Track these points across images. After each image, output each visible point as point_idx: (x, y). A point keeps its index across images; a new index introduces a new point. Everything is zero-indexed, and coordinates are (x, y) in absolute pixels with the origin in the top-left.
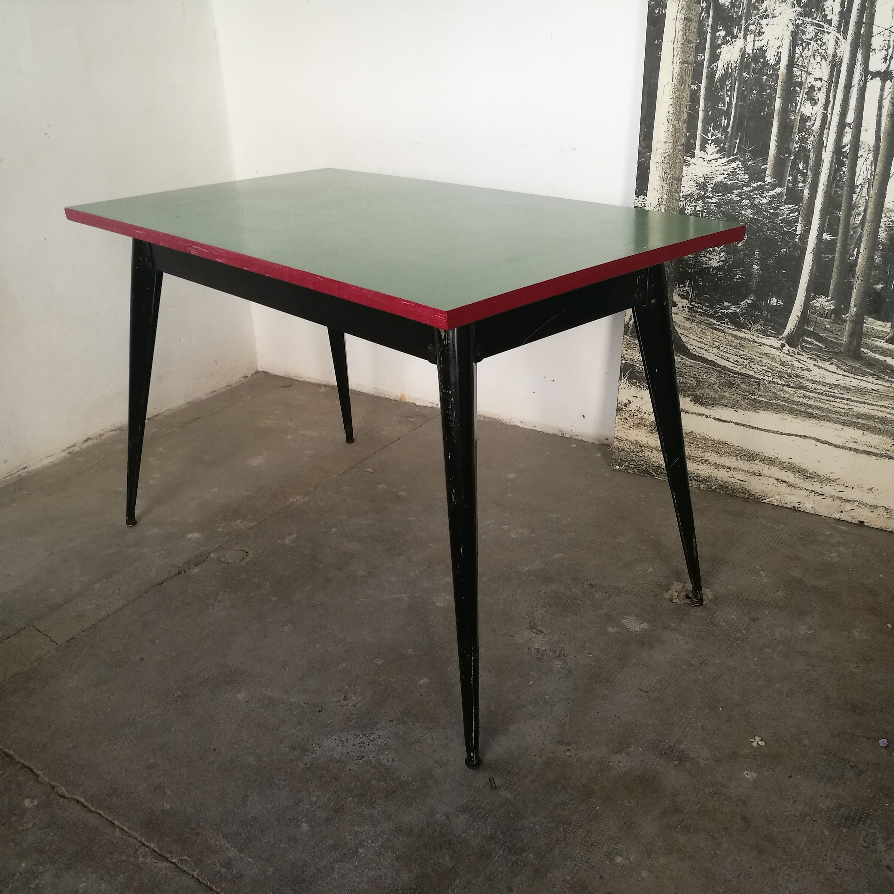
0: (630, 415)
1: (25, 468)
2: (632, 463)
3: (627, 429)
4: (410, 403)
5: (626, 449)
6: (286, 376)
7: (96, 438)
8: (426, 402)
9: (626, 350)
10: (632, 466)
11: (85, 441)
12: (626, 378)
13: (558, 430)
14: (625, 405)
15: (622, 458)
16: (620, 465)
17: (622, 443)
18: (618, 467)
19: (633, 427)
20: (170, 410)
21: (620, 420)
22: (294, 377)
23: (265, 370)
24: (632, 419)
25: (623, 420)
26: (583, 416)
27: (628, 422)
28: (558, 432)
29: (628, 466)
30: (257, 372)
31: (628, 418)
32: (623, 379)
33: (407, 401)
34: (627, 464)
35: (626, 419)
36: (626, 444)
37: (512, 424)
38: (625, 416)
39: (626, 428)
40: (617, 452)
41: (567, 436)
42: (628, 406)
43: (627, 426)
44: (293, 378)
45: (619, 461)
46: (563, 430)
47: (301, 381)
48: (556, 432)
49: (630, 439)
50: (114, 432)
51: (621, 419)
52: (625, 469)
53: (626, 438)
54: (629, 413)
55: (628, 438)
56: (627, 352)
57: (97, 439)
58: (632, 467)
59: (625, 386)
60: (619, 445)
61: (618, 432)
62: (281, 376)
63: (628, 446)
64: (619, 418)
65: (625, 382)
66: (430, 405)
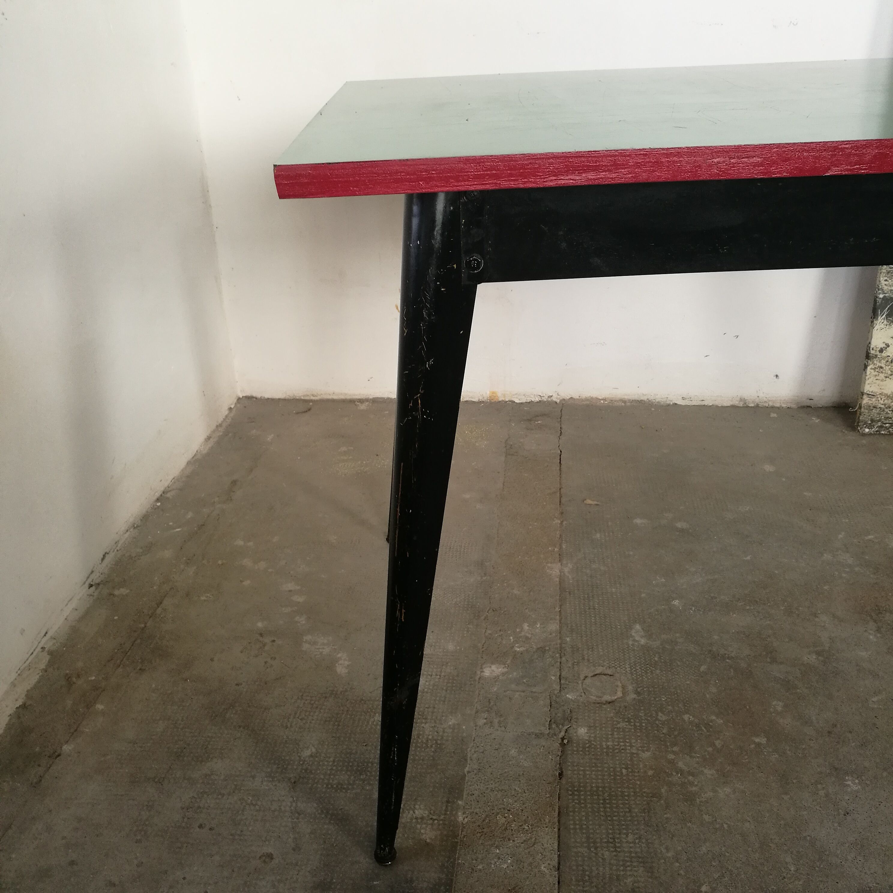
0: (887, 361)
1: (46, 633)
2: (887, 422)
3: (882, 381)
4: (506, 402)
5: (880, 406)
6: (287, 397)
7: (112, 550)
8: (532, 396)
9: (886, 280)
10: (887, 425)
11: (103, 559)
12: (884, 316)
13: (738, 399)
14: (881, 351)
15: (873, 418)
16: (870, 426)
17: (874, 400)
18: (867, 430)
19: (890, 377)
20: (174, 478)
21: (872, 371)
22: (304, 396)
23: (248, 394)
24: (890, 367)
25: (877, 370)
26: (777, 376)
27: (884, 371)
28: (737, 403)
29: (881, 427)
30: (239, 399)
31: (883, 366)
32: (879, 317)
33: (500, 399)
34: (879, 424)
35: (881, 367)
36: (879, 399)
37: (668, 402)
38: (880, 365)
39: (881, 379)
40: (867, 411)
41: (750, 405)
42: (884, 352)
43: (882, 376)
44: (302, 398)
45: (869, 422)
46: (746, 399)
47: (317, 401)
48: (736, 403)
49: (885, 392)
50: (128, 533)
51: (874, 369)
52: (877, 431)
53: (879, 391)
54: (886, 359)
55: (883, 391)
56: (887, 283)
57: (114, 551)
58: (886, 427)
59: (882, 326)
60: (870, 402)
61: (869, 386)
62: (279, 399)
63: (882, 402)
64: (871, 369)
65: (883, 321)
66: (537, 399)
